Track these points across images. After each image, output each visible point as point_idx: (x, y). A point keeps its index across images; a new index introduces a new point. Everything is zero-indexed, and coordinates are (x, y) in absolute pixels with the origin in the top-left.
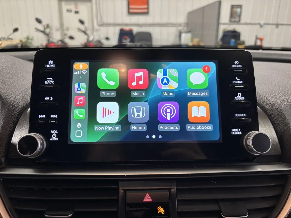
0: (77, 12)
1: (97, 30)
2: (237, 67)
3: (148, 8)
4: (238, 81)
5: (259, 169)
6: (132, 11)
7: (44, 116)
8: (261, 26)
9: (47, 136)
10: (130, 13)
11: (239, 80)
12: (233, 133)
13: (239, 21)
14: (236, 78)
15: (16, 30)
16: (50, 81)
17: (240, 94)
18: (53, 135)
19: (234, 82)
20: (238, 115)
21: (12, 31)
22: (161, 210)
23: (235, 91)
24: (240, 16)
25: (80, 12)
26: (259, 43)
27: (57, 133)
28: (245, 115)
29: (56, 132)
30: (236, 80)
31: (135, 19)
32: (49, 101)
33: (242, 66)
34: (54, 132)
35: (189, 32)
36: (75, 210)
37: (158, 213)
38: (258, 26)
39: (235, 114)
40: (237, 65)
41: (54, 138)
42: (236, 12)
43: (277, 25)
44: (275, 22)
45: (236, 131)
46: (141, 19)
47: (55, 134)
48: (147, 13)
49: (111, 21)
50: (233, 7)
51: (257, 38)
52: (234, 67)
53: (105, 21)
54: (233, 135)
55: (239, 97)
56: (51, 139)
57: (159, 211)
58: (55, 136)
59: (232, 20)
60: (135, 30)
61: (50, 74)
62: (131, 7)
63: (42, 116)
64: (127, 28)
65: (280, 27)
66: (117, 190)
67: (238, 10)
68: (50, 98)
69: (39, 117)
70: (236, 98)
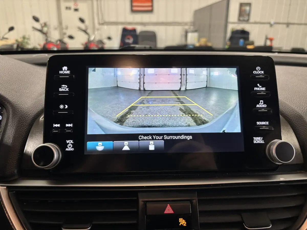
0: (76, 10)
1: (98, 30)
2: (259, 73)
3: (152, 6)
4: (260, 88)
5: (282, 178)
6: (135, 9)
7: (59, 125)
8: (271, 25)
9: (63, 146)
10: (133, 11)
11: (261, 86)
12: (255, 142)
13: (248, 20)
14: (258, 85)
15: (11, 29)
16: (64, 88)
17: (262, 101)
18: (69, 145)
19: (255, 89)
20: (260, 123)
21: (7, 30)
22: (182, 222)
23: (257, 98)
24: (249, 15)
25: (80, 10)
26: (268, 43)
27: (73, 143)
28: (267, 123)
29: (72, 141)
30: (258, 87)
31: (139, 18)
32: (64, 109)
33: (264, 72)
34: (70, 142)
35: (196, 31)
36: (94, 223)
37: (180, 225)
38: (268, 26)
39: (257, 122)
40: (259, 71)
41: (70, 148)
42: (245, 11)
43: (288, 24)
44: (286, 21)
45: (258, 140)
46: (145, 18)
47: (71, 144)
48: (151, 11)
49: (113, 19)
50: (242, 5)
51: (267, 38)
52: (256, 73)
53: (107, 19)
54: (256, 143)
55: (261, 105)
56: (67, 149)
57: (180, 223)
58: (71, 145)
59: (241, 19)
60: (139, 29)
61: (65, 81)
62: (135, 4)
63: (56, 125)
64: (130, 27)
65: (291, 26)
66: (137, 201)
67: (247, 8)
68: (65, 107)
69: (54, 127)
70: (258, 106)
